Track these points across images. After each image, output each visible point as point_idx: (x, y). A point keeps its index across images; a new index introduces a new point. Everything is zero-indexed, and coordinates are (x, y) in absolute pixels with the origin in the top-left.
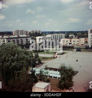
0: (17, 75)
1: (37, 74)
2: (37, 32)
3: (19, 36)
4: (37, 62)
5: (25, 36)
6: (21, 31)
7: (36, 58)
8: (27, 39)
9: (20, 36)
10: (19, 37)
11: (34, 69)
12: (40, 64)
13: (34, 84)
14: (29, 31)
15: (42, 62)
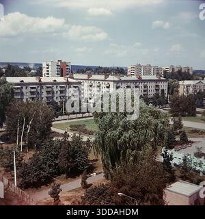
0: (131, 158)
1: (175, 165)
2: (183, 71)
3: (140, 78)
4: (178, 139)
5: (155, 78)
6: (145, 67)
7: (175, 128)
8: (157, 86)
9: (144, 78)
10: (140, 80)
11: (169, 152)
12: (183, 143)
13: (167, 184)
14: (164, 68)
15: (189, 139)
